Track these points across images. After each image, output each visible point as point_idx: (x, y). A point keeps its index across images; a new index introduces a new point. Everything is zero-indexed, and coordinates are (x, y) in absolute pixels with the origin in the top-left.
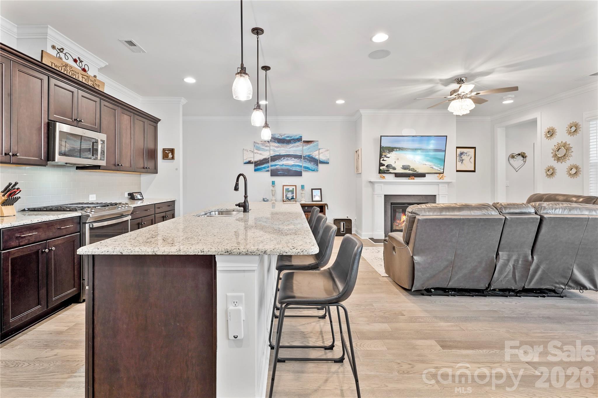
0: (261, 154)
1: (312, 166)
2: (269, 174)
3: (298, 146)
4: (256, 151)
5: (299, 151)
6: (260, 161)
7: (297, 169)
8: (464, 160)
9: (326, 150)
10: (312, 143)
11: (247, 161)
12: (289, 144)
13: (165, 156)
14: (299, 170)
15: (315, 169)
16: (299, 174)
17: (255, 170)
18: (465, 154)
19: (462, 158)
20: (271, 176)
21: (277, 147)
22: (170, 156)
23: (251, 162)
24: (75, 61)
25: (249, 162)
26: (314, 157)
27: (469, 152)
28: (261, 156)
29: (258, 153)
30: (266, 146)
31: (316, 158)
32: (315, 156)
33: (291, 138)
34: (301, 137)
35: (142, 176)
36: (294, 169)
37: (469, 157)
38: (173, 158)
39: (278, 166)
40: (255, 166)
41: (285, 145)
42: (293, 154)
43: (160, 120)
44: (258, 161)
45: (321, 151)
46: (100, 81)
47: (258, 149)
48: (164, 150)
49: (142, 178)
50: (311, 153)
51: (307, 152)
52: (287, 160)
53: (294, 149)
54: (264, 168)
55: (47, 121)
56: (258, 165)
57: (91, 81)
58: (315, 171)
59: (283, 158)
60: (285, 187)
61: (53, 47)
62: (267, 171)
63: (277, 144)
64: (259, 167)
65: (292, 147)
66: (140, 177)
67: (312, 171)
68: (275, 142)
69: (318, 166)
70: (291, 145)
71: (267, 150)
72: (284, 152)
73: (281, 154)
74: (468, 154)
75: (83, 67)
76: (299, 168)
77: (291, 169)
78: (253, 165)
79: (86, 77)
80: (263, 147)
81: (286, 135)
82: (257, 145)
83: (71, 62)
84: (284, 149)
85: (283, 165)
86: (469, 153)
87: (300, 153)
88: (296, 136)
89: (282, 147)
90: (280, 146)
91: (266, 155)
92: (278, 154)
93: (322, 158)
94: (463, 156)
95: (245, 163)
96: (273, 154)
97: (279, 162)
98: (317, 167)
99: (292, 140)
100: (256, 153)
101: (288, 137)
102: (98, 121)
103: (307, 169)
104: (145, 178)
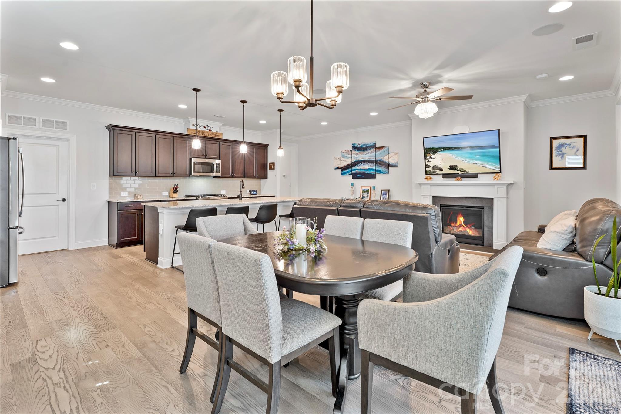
0: (345, 161)
1: (383, 170)
2: (351, 176)
3: (372, 152)
4: (342, 159)
5: (373, 156)
6: (345, 167)
7: (371, 172)
8: (565, 154)
9: (395, 154)
10: (383, 148)
11: (336, 167)
12: (365, 151)
13: (270, 168)
14: (372, 173)
15: (385, 172)
16: (373, 177)
17: (342, 174)
18: (568, 146)
19: (562, 151)
20: (352, 178)
21: (357, 154)
22: (273, 167)
23: (339, 167)
24: (205, 127)
25: (338, 168)
26: (384, 161)
27: (574, 142)
28: (345, 162)
29: (343, 160)
30: (349, 154)
31: (386, 162)
32: (386, 160)
33: (367, 146)
34: (375, 144)
35: (261, 180)
36: (369, 172)
37: (575, 150)
38: (274, 169)
39: (357, 170)
40: (342, 171)
41: (362, 152)
42: (368, 159)
43: (268, 145)
44: (343, 167)
45: (390, 155)
46: (219, 133)
47: (344, 157)
48: (270, 163)
49: (261, 182)
50: (382, 158)
51: (379, 157)
52: (364, 165)
53: (369, 155)
54: (348, 172)
55: (189, 158)
56: (344, 169)
57: (214, 134)
58: (385, 173)
59: (361, 163)
60: (363, 188)
61: (193, 125)
62: (349, 175)
63: (356, 152)
64: (344, 172)
65: (367, 154)
66: (260, 181)
67: (383, 173)
68: (355, 150)
69: (389, 169)
70: (367, 152)
71: (349, 157)
72: (361, 158)
73: (359, 160)
74: (572, 146)
75: (210, 129)
76: (373, 172)
77: (367, 172)
78: (340, 170)
79: (210, 134)
80: (347, 155)
81: (363, 144)
82: (343, 154)
83: (203, 129)
84: (362, 155)
85: (361, 169)
86: (575, 144)
87: (373, 158)
88: (370, 143)
89: (360, 154)
90: (359, 153)
91: (348, 161)
92: (357, 160)
93: (392, 161)
94: (563, 148)
95: (335, 169)
96: (354, 160)
97: (358, 167)
98: (387, 170)
99: (367, 147)
100: (342, 160)
101: (365, 145)
102: (218, 154)
103: (379, 171)
104: (263, 181)
